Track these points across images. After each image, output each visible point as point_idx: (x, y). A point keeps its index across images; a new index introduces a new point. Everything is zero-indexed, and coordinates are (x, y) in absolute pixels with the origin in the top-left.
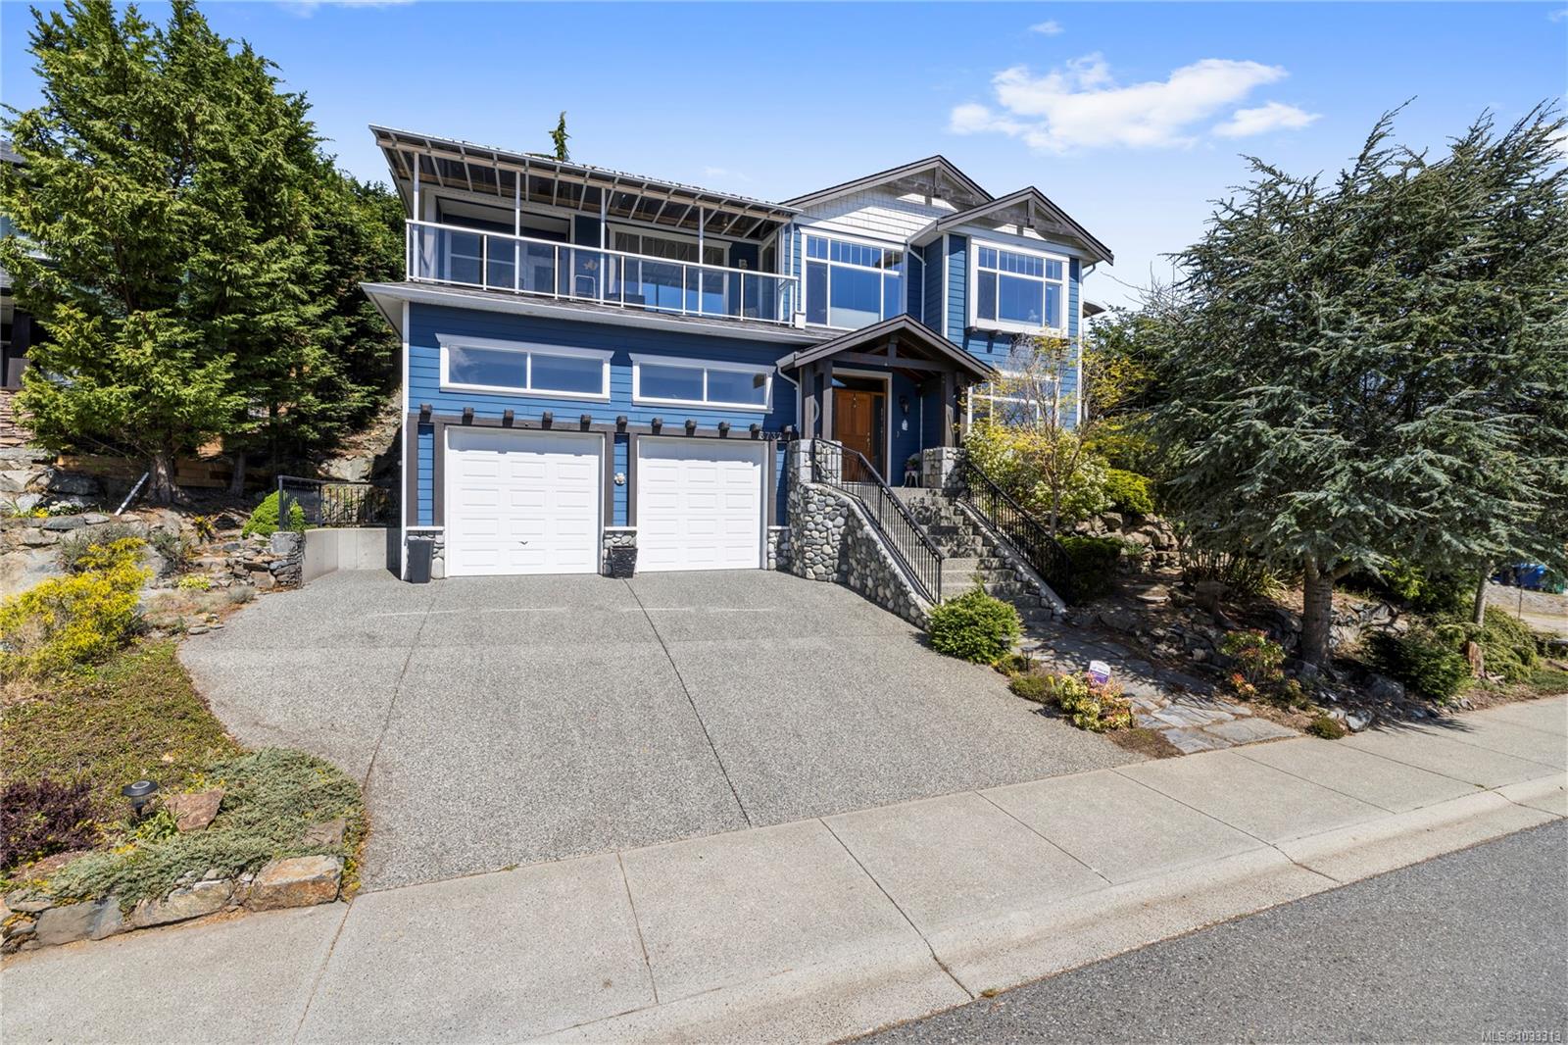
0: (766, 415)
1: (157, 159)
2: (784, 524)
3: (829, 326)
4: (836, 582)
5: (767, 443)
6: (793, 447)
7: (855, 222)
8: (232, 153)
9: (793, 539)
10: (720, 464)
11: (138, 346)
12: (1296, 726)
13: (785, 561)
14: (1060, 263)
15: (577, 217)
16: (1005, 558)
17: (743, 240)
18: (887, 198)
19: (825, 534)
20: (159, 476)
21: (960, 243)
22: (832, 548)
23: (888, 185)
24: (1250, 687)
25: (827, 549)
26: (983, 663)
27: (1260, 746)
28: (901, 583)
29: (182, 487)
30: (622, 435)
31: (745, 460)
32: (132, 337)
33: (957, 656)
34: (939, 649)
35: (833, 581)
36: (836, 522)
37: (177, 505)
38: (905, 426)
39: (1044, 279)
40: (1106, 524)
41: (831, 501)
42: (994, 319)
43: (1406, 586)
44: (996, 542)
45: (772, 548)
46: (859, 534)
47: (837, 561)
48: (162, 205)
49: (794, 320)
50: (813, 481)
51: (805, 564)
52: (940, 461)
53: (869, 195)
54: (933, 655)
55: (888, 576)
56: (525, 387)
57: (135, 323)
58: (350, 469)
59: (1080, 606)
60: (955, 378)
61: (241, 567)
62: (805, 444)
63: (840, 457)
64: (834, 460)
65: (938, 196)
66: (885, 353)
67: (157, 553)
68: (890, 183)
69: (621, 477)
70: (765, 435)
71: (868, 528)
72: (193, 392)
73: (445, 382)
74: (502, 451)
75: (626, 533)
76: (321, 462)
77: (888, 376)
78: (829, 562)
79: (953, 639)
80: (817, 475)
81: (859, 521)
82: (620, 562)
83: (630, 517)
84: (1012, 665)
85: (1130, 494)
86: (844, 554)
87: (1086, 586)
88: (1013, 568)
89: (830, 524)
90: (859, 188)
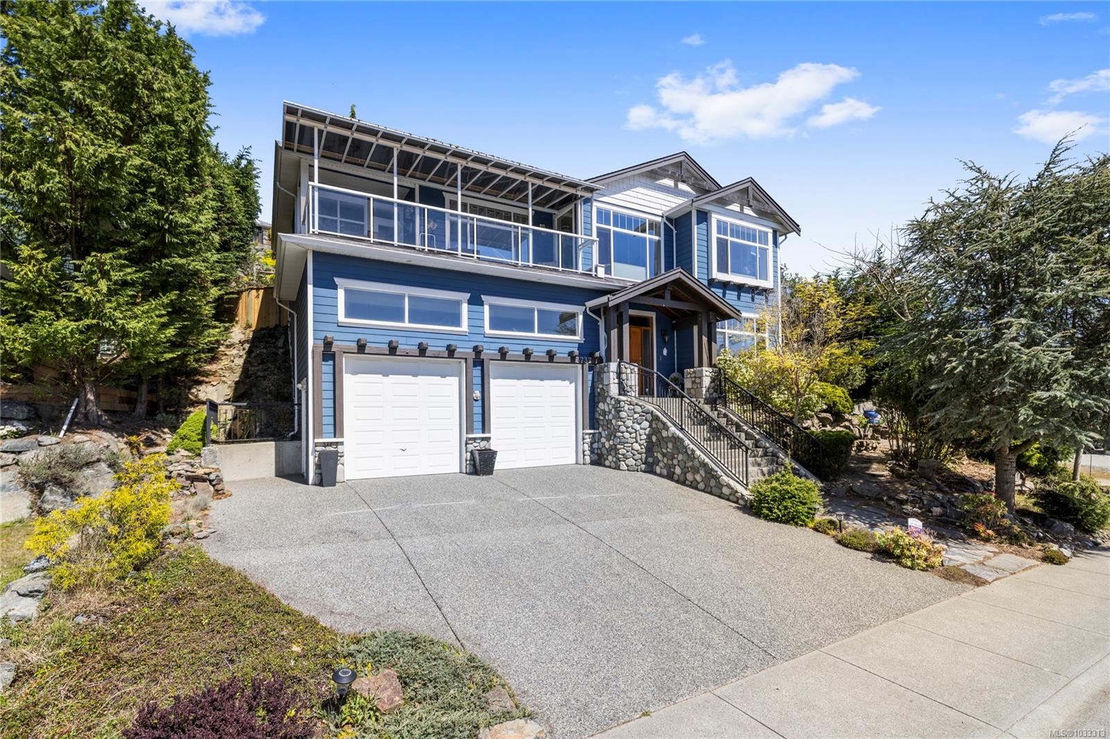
0: (579, 344)
1: (117, 118)
2: (594, 429)
3: (613, 277)
4: (645, 472)
5: (580, 366)
6: (602, 368)
7: (629, 199)
8: (176, 118)
9: (603, 440)
10: (546, 382)
11: (93, 284)
12: (1033, 557)
13: (596, 457)
14: (766, 233)
15: (421, 187)
16: (768, 448)
17: (546, 210)
18: (649, 181)
19: (634, 435)
20: (87, 401)
21: (704, 217)
22: (640, 445)
23: (652, 171)
24: (990, 532)
25: (636, 446)
26: (802, 525)
27: (1026, 572)
28: (712, 469)
29: (105, 411)
30: (479, 361)
31: (564, 380)
32: (87, 276)
33: (781, 522)
34: (766, 518)
35: (641, 471)
36: (642, 426)
37: (103, 426)
38: (665, 352)
39: (757, 245)
40: (820, 421)
41: (638, 409)
42: (727, 272)
43: (1030, 458)
44: (757, 437)
45: (586, 447)
46: (664, 434)
47: (644, 455)
48: (124, 160)
49: (596, 271)
50: (620, 394)
51: (618, 459)
52: (700, 378)
53: (637, 179)
54: (762, 522)
55: (698, 465)
56: (404, 322)
57: (91, 264)
58: (215, 393)
59: (831, 481)
60: (708, 317)
61: (184, 479)
62: (613, 366)
63: (637, 376)
64: (633, 378)
65: (684, 182)
66: (662, 297)
67: (109, 470)
68: (652, 170)
69: (477, 394)
70: (580, 359)
71: (673, 429)
72: (140, 324)
73: (342, 317)
74: (386, 375)
75: (483, 439)
76: (190, 388)
77: (652, 315)
78: (638, 456)
79: (778, 508)
80: (622, 390)
81: (664, 424)
82: (482, 463)
83: (485, 427)
84: (829, 525)
85: (837, 399)
86: (650, 449)
87: (837, 466)
88: (774, 455)
89: (638, 427)
90: (632, 173)
